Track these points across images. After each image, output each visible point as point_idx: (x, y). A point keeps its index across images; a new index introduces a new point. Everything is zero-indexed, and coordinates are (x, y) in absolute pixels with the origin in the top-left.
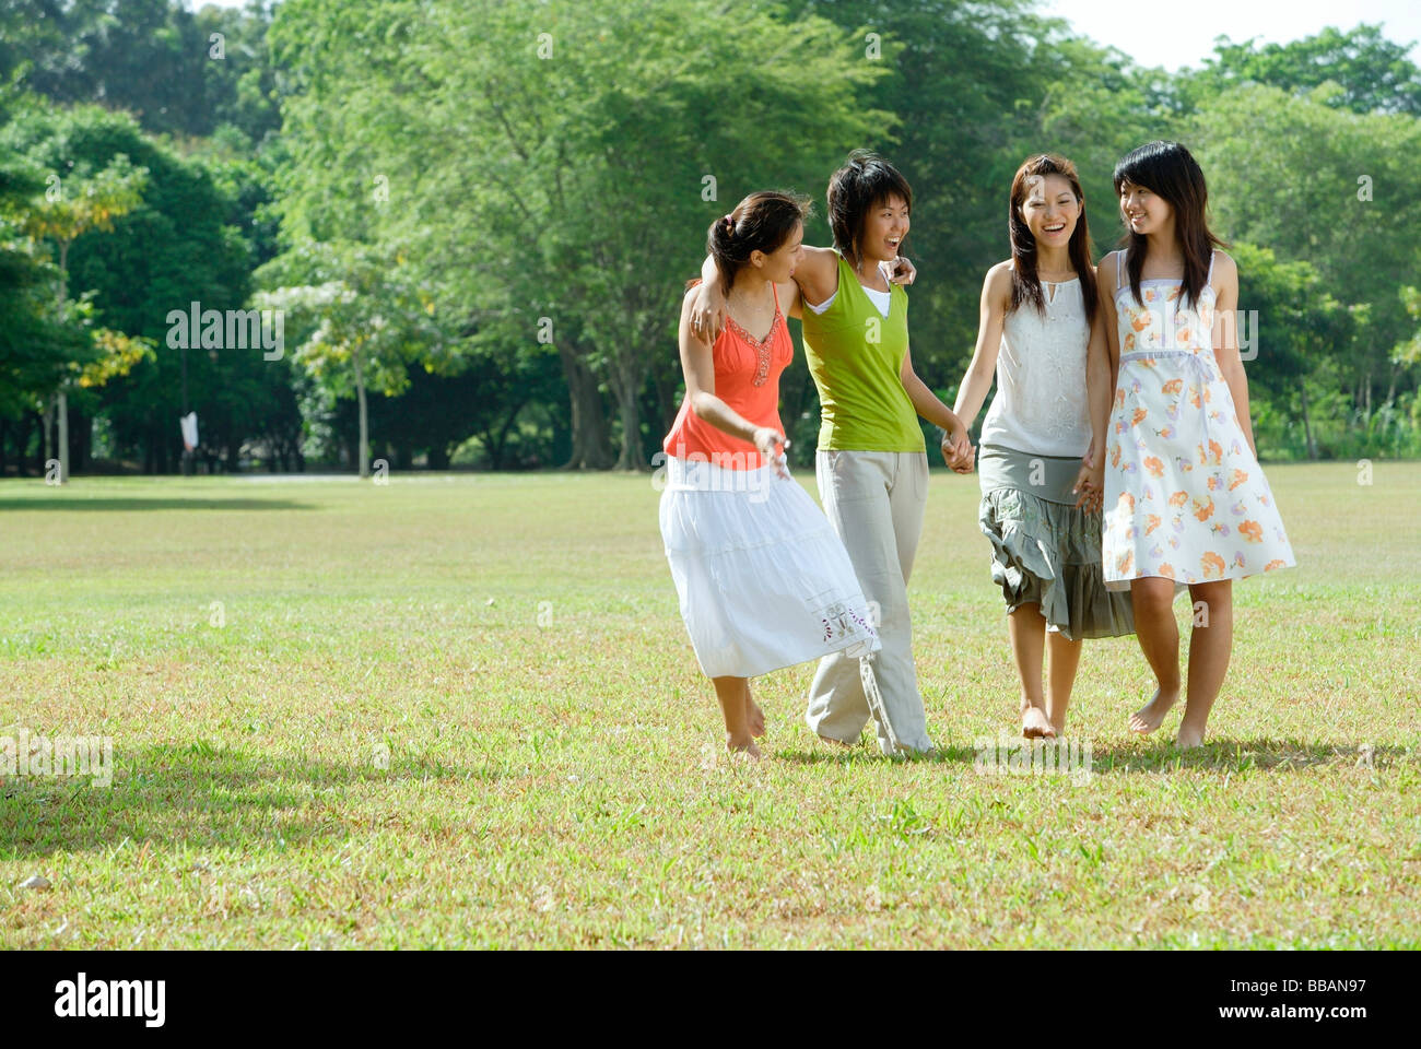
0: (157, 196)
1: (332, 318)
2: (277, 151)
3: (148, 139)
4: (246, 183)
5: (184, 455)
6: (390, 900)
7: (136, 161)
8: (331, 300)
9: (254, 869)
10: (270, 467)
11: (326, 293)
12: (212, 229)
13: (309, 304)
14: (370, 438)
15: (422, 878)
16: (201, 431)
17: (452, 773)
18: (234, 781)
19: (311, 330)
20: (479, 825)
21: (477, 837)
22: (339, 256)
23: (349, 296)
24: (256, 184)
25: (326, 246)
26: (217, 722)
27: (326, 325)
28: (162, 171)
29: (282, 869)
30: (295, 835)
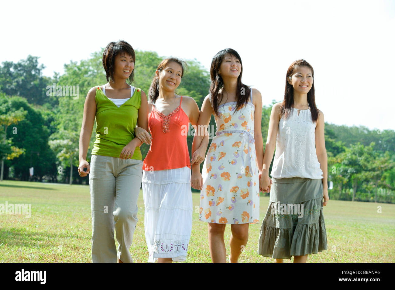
0: (29, 118)
1: (66, 148)
2: (58, 110)
3: (29, 105)
4: (50, 117)
5: (30, 177)
6: (62, 259)
7: (25, 109)
8: (67, 144)
9: (32, 252)
10: (50, 181)
11: (65, 142)
12: (41, 126)
13: (61, 144)
14: (73, 176)
15: (70, 256)
16: (34, 172)
17: (80, 238)
18: (29, 235)
19: (62, 150)
20: (85, 247)
21: (84, 249)
22: (69, 134)
23: (71, 143)
24: (52, 117)
25: (66, 131)
26: (28, 225)
27: (65, 150)
28: (31, 112)
29: (38, 252)
30: (42, 246)
